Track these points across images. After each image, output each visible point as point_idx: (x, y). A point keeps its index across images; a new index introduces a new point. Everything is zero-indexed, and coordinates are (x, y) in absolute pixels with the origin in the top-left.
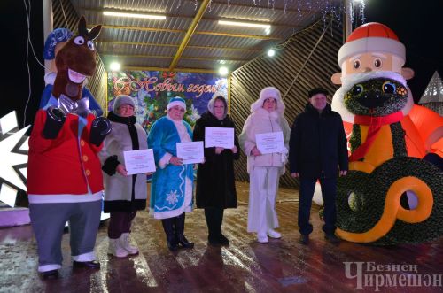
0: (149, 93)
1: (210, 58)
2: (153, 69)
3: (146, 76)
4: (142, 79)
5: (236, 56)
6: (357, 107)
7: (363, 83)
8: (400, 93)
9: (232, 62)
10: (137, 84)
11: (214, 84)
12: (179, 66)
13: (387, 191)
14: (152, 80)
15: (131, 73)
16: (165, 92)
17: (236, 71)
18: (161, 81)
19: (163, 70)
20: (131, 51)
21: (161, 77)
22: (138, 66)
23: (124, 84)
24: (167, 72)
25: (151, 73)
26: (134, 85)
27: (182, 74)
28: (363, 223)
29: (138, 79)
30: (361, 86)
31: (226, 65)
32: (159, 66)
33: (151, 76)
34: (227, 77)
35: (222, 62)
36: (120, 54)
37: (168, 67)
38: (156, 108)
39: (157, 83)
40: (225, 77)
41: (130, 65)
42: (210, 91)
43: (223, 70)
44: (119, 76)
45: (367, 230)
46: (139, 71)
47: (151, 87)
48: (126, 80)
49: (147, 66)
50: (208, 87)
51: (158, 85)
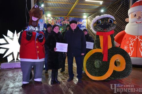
0: (60, 24)
1: (81, 12)
2: (61, 16)
3: (59, 19)
4: (58, 20)
5: (89, 12)
6: (99, 28)
7: (101, 19)
8: (114, 23)
9: (88, 14)
10: (56, 21)
11: (82, 21)
12: (70, 15)
13: (110, 60)
14: (61, 20)
15: (54, 18)
16: (65, 24)
17: (89, 17)
18: (64, 20)
19: (65, 16)
20: (53, 10)
21: (64, 19)
22: (57, 15)
23: (52, 21)
24: (66, 17)
25: (61, 17)
26: (55, 22)
27: (71, 18)
28: (102, 72)
29: (57, 19)
30: (100, 20)
31: (86, 15)
32: (63, 15)
33: (61, 19)
34: (86, 19)
35: (85, 14)
36: (51, 11)
37: (66, 15)
38: (62, 30)
39: (63, 21)
40: (85, 19)
41: (54, 15)
42: (80, 24)
43: (85, 16)
44: (50, 19)
45: (103, 75)
46: (57, 17)
47: (61, 22)
48: (52, 20)
49: (59, 15)
50: (80, 22)
51: (63, 22)
